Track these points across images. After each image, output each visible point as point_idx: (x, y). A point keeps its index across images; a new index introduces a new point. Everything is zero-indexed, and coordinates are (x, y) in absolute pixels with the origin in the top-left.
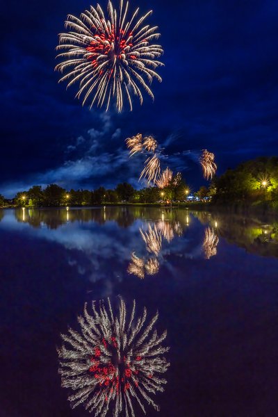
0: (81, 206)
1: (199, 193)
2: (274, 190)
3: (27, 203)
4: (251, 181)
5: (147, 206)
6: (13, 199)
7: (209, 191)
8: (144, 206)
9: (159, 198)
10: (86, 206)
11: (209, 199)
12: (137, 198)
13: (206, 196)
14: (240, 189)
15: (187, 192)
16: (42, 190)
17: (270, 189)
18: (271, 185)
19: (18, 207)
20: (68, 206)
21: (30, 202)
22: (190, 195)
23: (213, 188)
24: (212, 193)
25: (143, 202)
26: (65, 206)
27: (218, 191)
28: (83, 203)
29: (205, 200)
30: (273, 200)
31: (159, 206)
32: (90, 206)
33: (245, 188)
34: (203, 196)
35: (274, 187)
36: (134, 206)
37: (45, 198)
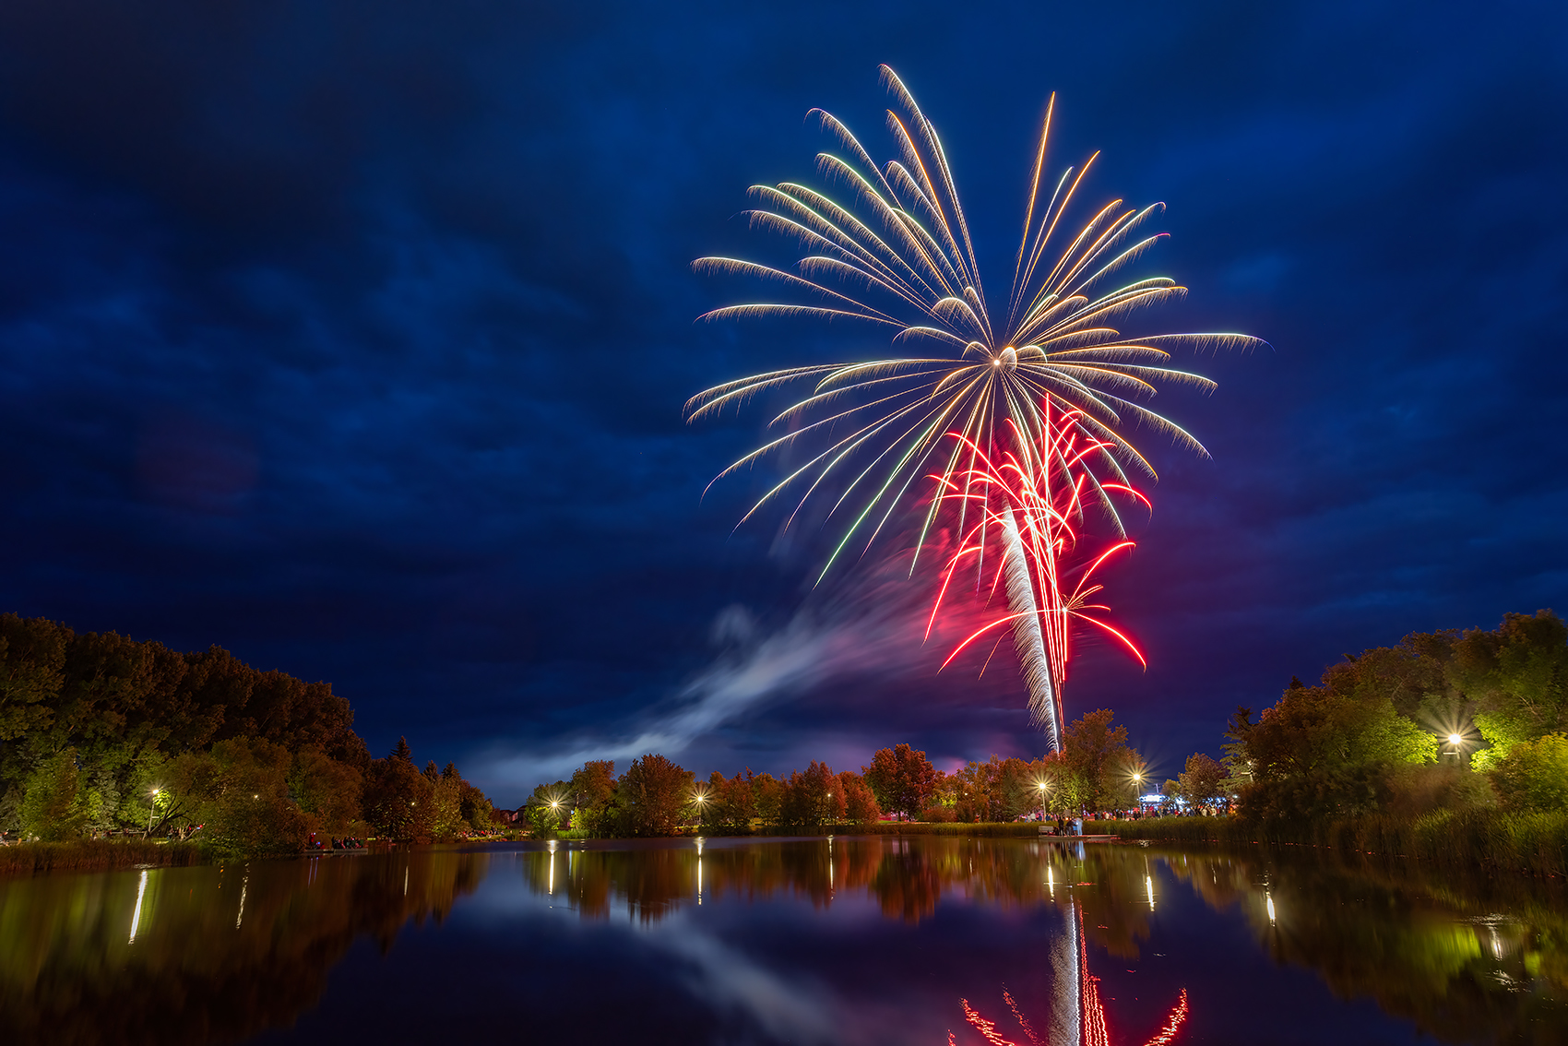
0: (746, 833)
1: (1186, 780)
2: (1500, 763)
3: (565, 826)
4: (1395, 730)
5: (988, 833)
6: (521, 810)
7: (1226, 774)
8: (974, 833)
9: (1032, 804)
10: (763, 832)
11: (1228, 804)
12: (949, 801)
13: (1213, 793)
14: (1357, 763)
15: (1137, 777)
16: (615, 778)
17: (1481, 760)
18: (1487, 744)
19: (533, 837)
20: (702, 832)
21: (575, 820)
22: (1148, 789)
23: (1241, 761)
24: (1238, 782)
25: (972, 821)
26: (690, 835)
27: (1260, 772)
28: (754, 823)
29: (1212, 809)
30: (1508, 809)
31: (1032, 833)
32: (776, 832)
33: (1371, 758)
34: (1202, 795)
35: (1501, 751)
36: (938, 833)
37: (625, 804)
